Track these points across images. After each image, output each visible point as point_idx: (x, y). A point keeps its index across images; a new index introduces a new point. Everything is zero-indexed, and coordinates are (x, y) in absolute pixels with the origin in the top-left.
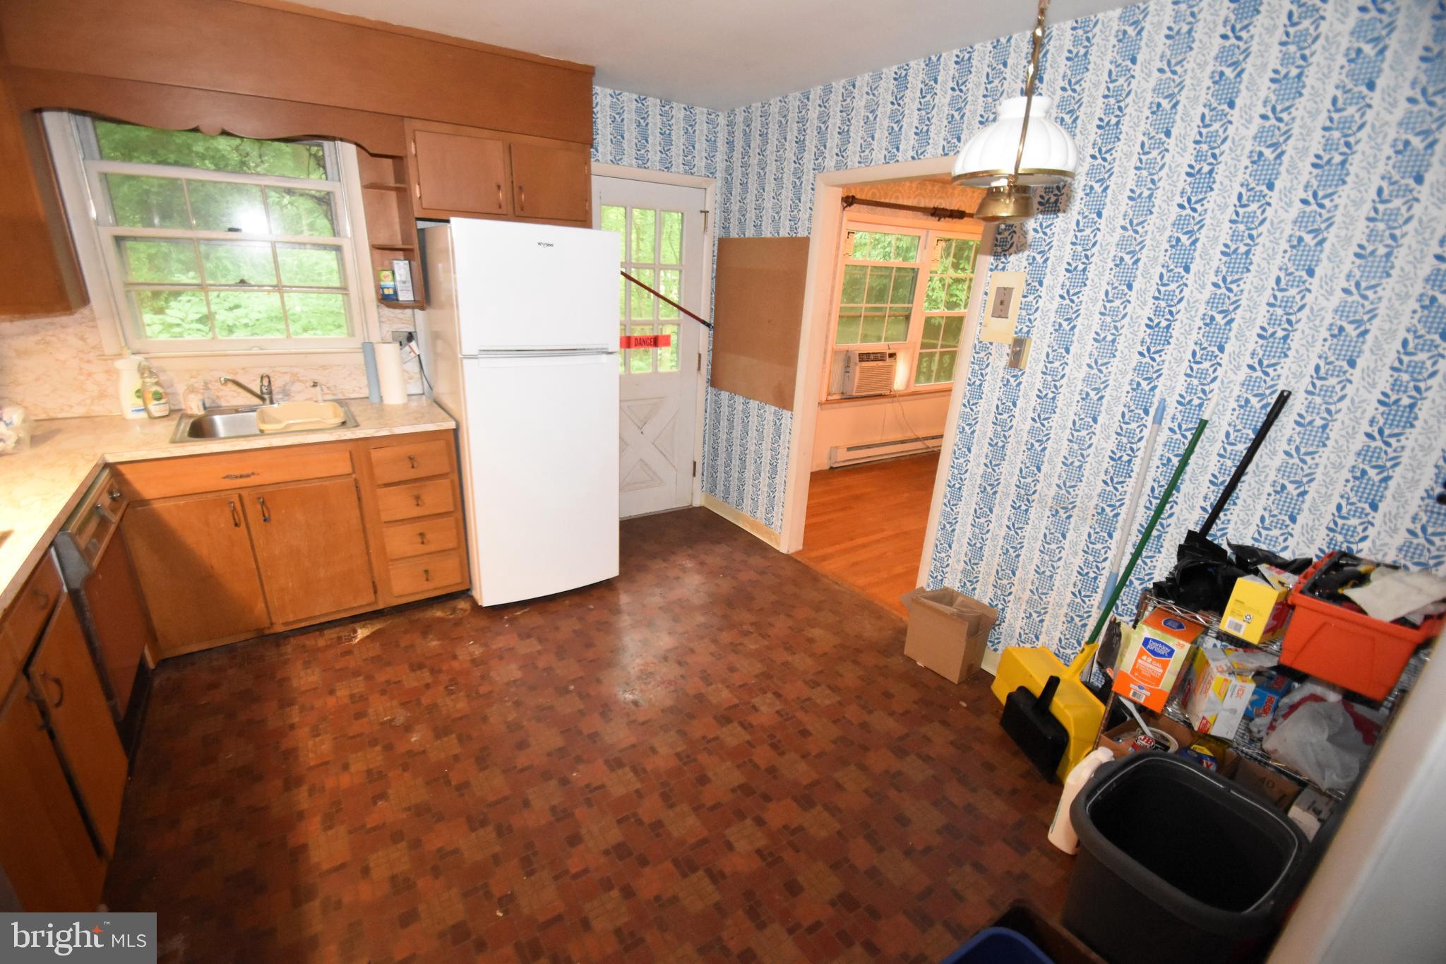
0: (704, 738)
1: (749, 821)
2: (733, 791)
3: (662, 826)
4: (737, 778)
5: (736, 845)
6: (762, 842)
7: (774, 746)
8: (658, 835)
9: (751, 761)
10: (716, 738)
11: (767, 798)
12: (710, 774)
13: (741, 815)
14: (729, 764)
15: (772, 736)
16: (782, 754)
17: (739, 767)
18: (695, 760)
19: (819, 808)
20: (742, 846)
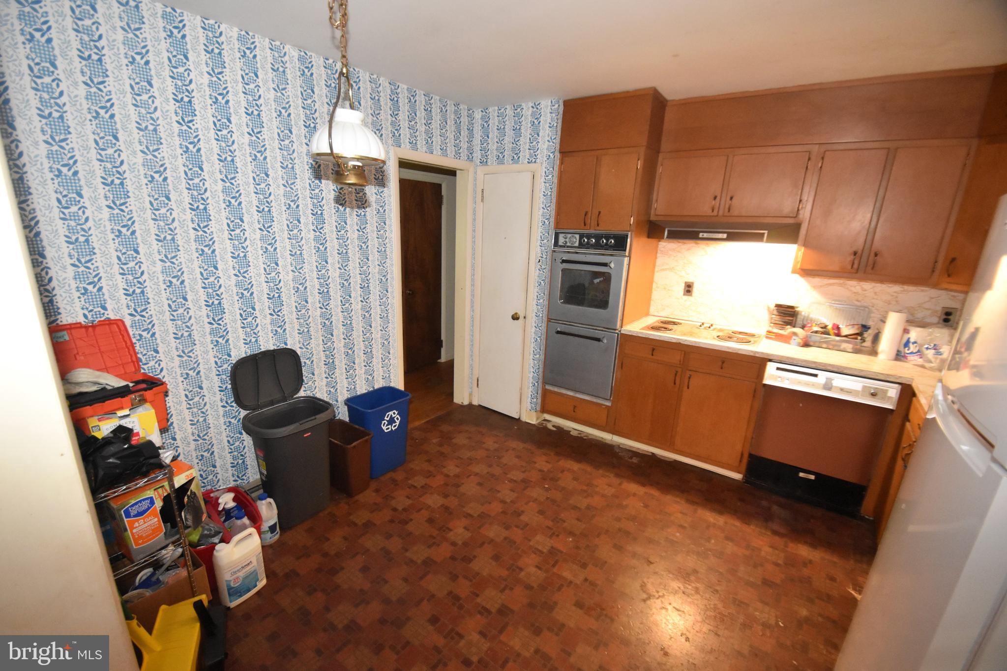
0: (512, 589)
1: (460, 543)
2: (475, 557)
3: (504, 528)
4: (475, 566)
5: (463, 530)
6: (451, 535)
7: (457, 598)
8: (504, 524)
9: (471, 581)
10: (503, 591)
11: (453, 558)
12: (494, 563)
13: (465, 544)
14: (485, 574)
15: (461, 607)
16: (450, 593)
17: (478, 574)
18: (508, 569)
19: (419, 562)
20: (461, 530)
